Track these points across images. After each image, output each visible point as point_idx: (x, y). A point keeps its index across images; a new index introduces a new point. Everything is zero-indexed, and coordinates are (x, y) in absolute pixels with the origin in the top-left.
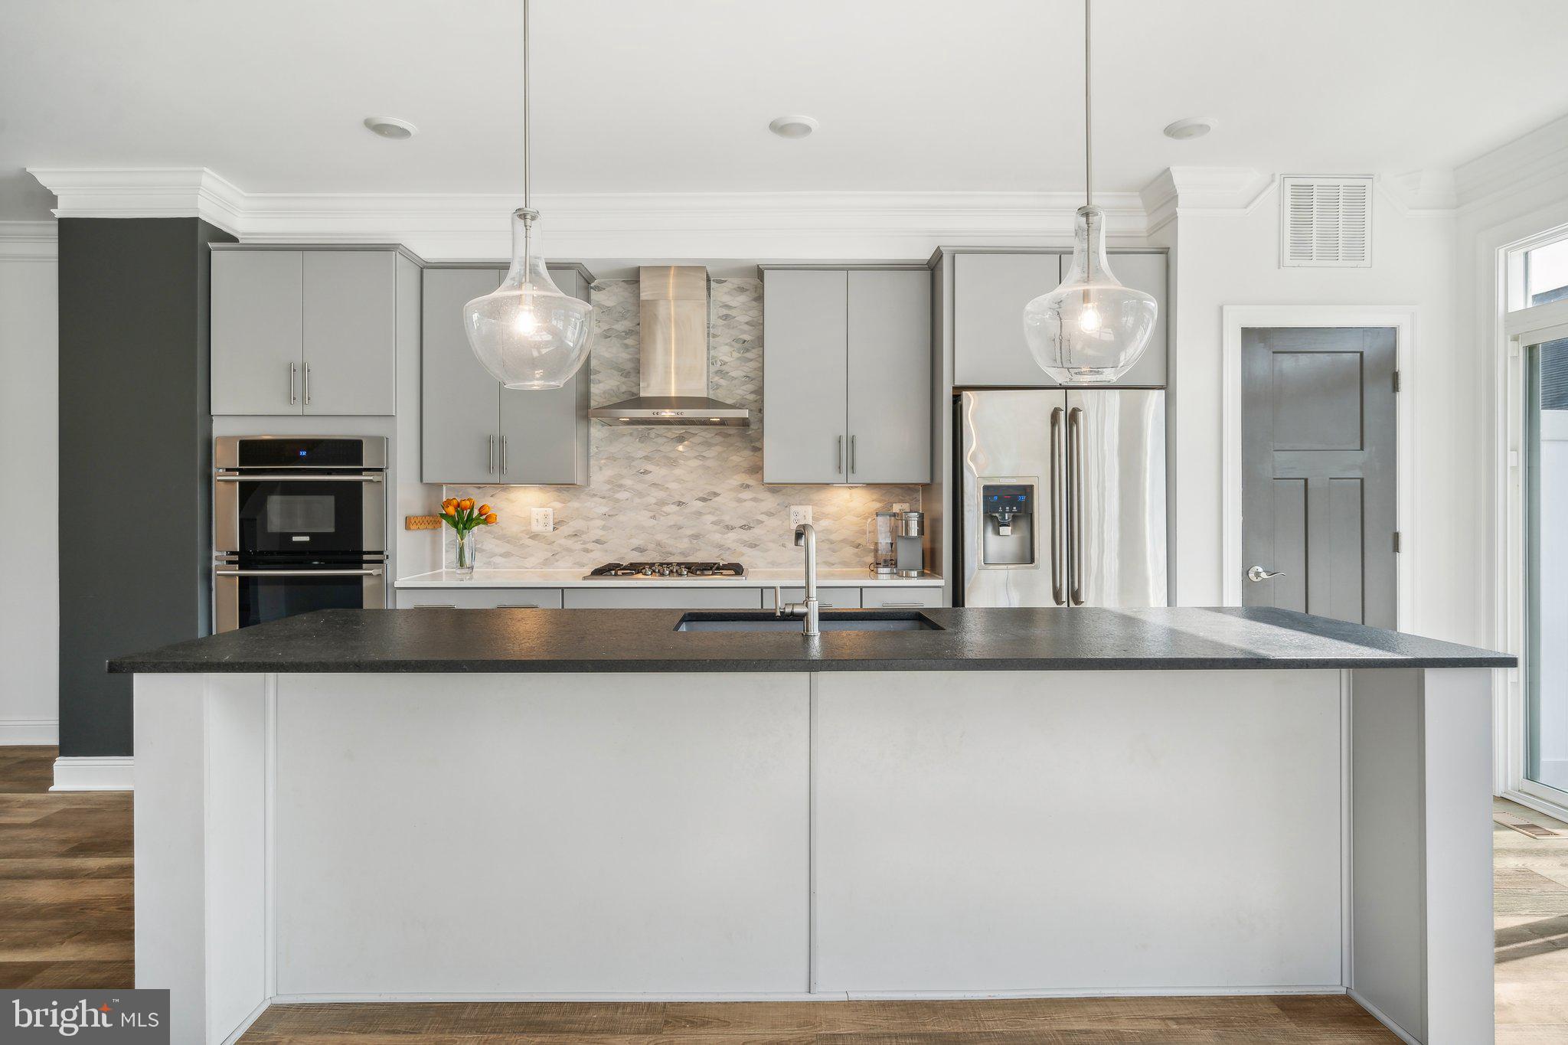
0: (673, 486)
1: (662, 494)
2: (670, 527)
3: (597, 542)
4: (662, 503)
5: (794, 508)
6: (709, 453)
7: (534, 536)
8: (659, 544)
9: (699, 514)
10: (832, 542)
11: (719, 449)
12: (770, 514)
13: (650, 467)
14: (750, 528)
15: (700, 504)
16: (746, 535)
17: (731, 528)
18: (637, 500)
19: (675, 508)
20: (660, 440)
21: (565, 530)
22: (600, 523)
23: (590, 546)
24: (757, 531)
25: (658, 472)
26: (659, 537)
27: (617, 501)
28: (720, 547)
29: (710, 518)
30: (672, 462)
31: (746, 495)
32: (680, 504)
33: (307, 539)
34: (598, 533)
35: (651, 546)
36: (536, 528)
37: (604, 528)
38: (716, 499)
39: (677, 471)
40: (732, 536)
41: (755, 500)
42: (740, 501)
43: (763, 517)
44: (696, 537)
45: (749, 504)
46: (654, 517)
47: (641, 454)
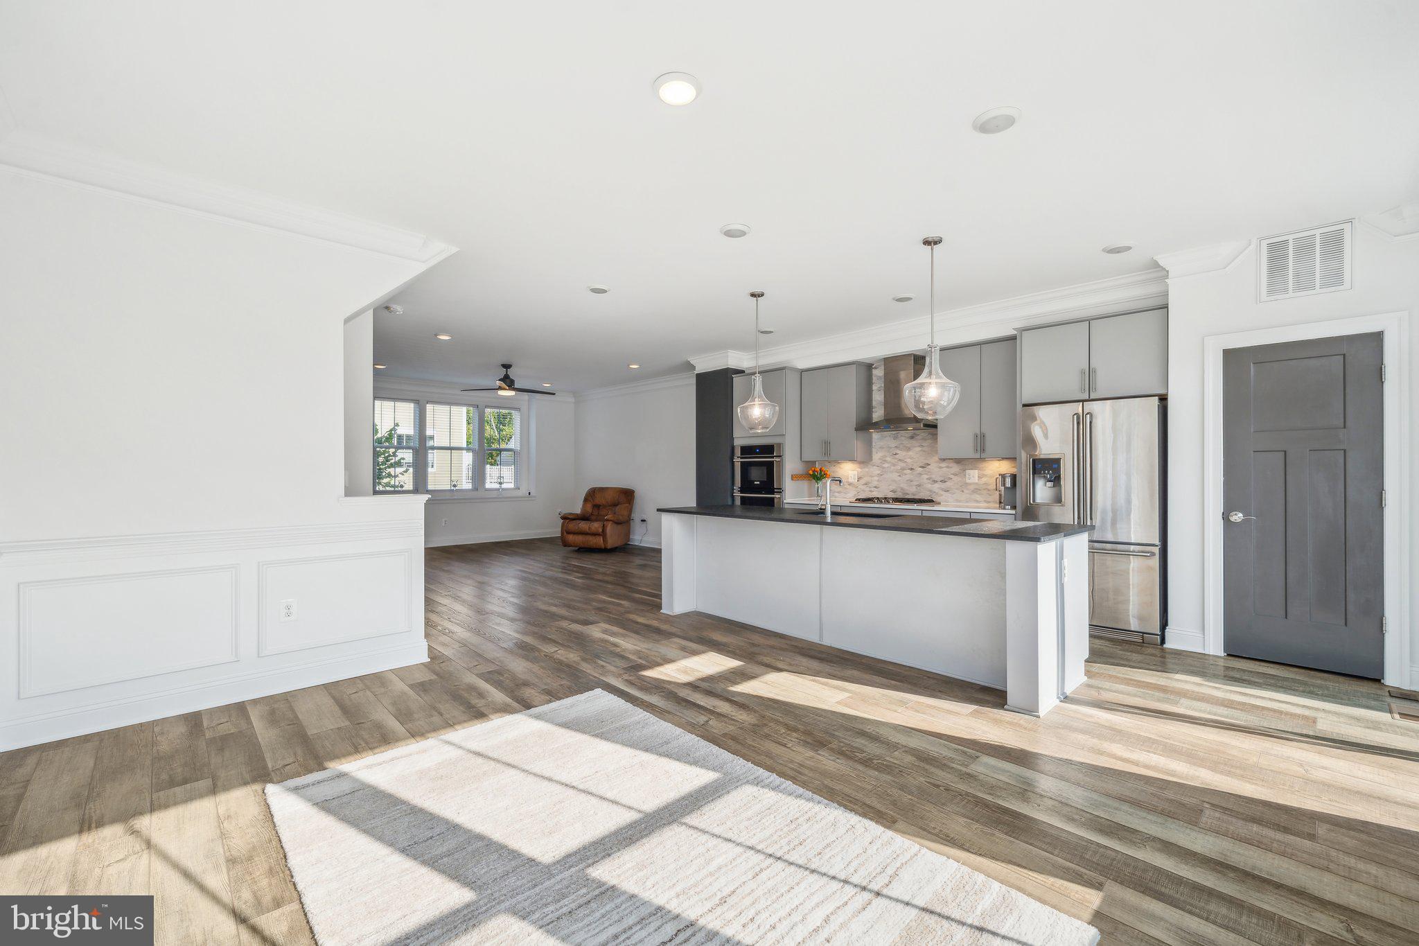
0: (909, 460)
1: (903, 465)
2: (907, 480)
3: (875, 487)
4: (903, 469)
5: (967, 471)
6: (925, 444)
7: (850, 484)
8: (902, 489)
9: (920, 474)
10: (989, 490)
11: (930, 441)
12: (955, 475)
13: (898, 452)
14: (945, 482)
15: (921, 469)
16: (943, 486)
17: (935, 482)
18: (892, 468)
19: (909, 471)
20: (903, 438)
21: (863, 481)
22: (876, 478)
23: (872, 489)
24: (949, 484)
25: (902, 454)
26: (902, 486)
27: (884, 468)
28: (931, 491)
29: (926, 476)
30: (909, 449)
32: (912, 469)
33: (758, 483)
34: (875, 483)
35: (899, 490)
36: (851, 480)
37: (878, 481)
38: (929, 466)
39: (910, 453)
40: (937, 485)
41: (948, 467)
42: (941, 468)
43: (952, 476)
44: (919, 486)
46: (900, 476)
47: (893, 445)
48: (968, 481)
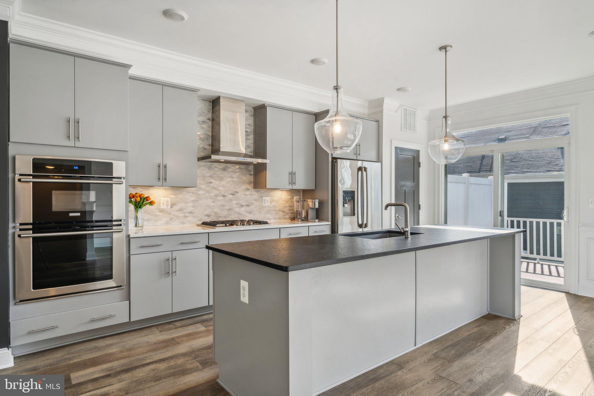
0: (221, 189)
1: (216, 192)
2: (220, 206)
3: (190, 213)
4: (217, 196)
5: (264, 198)
6: (235, 176)
7: (162, 211)
8: (216, 213)
9: (231, 200)
10: (276, 211)
11: (238, 174)
12: (256, 200)
13: (212, 181)
14: (249, 206)
15: (231, 196)
16: (248, 209)
17: (242, 206)
18: (207, 194)
19: (221, 198)
20: (217, 169)
21: (177, 207)
22: (191, 204)
23: (187, 215)
24: (252, 207)
25: (215, 183)
26: (216, 210)
27: (199, 195)
28: (239, 213)
29: (235, 202)
30: (221, 179)
31: (248, 193)
32: (224, 196)
33: (79, 214)
34: (190, 209)
35: (213, 214)
36: (162, 207)
37: (193, 207)
38: (237, 194)
39: (223, 183)
40: (243, 209)
41: (251, 195)
42: (246, 195)
43: (253, 202)
44: (230, 210)
45: (249, 196)
46: (213, 202)
47: (208, 175)
48: (264, 205)
